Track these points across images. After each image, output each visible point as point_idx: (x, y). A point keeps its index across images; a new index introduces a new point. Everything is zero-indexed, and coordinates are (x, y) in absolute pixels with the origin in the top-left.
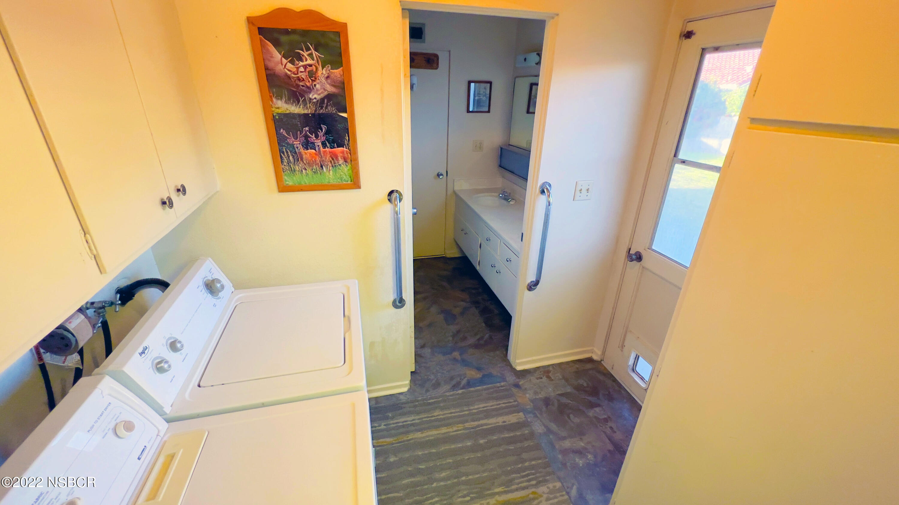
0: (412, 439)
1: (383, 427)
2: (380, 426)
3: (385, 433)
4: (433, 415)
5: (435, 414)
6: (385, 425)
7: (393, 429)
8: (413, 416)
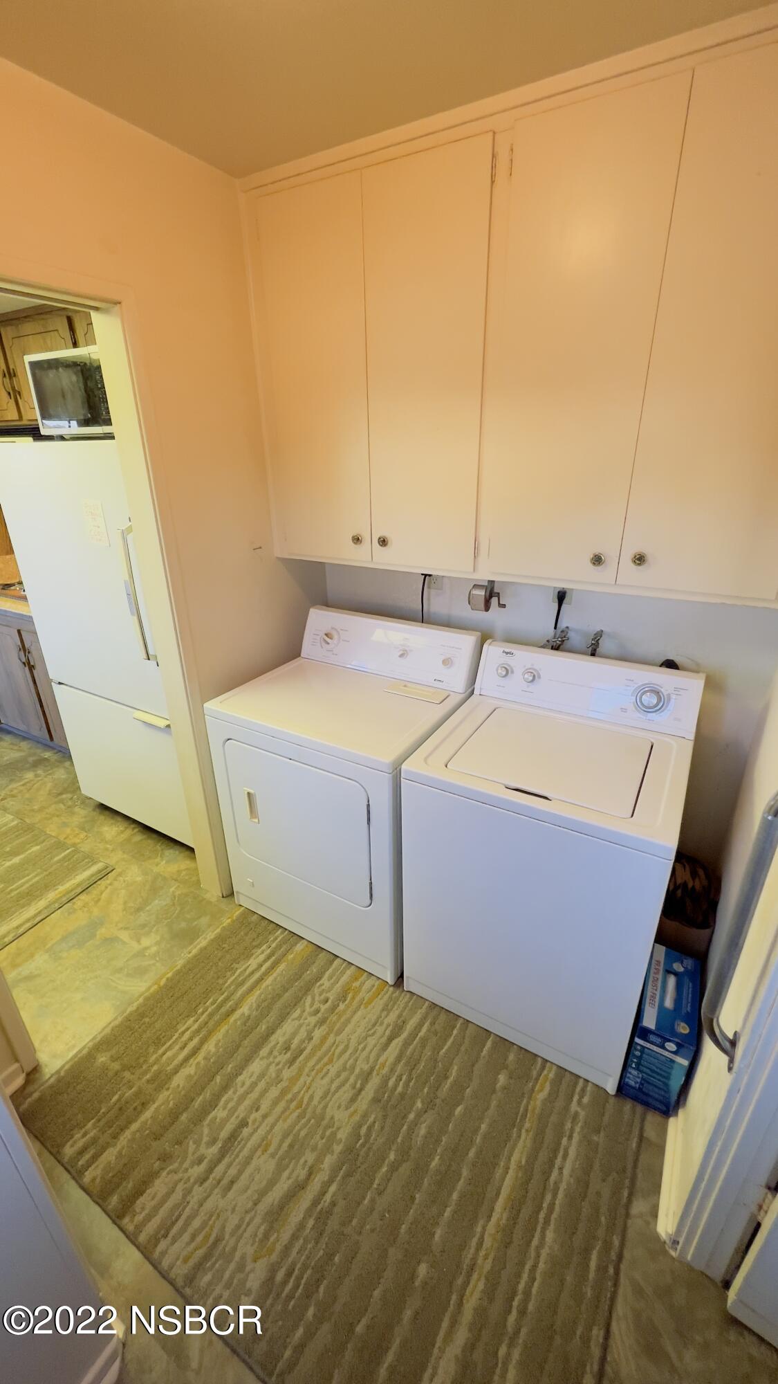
0: (519, 1137)
1: (574, 1106)
2: (579, 1102)
3: (559, 1103)
4: (552, 1227)
5: (550, 1235)
6: (576, 1114)
7: (562, 1125)
8: (572, 1180)
